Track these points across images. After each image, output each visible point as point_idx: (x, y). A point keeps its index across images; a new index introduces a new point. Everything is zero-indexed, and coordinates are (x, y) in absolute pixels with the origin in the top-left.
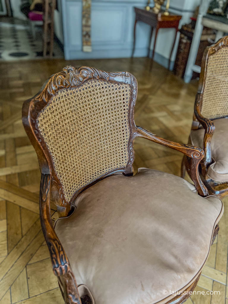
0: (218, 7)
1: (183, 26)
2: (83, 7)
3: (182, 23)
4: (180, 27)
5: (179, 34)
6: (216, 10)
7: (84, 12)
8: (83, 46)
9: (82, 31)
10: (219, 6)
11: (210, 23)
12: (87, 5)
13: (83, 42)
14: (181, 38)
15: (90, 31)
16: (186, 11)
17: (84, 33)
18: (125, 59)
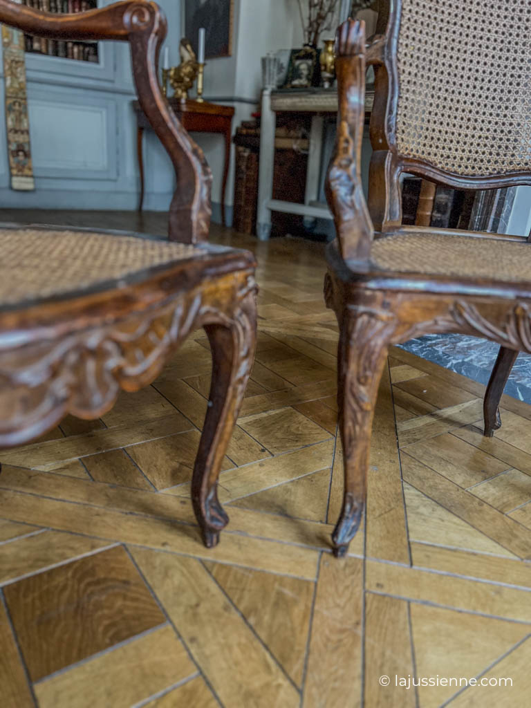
0: (299, 77)
1: (237, 129)
2: (6, 89)
3: (236, 123)
4: (233, 133)
5: (233, 146)
6: (296, 82)
7: (10, 101)
8: (11, 175)
9: (9, 142)
10: (302, 74)
11: (287, 103)
12: (16, 85)
13: (11, 168)
14: (238, 153)
15: (29, 143)
16: (241, 100)
17: (13, 147)
18: (124, 213)
